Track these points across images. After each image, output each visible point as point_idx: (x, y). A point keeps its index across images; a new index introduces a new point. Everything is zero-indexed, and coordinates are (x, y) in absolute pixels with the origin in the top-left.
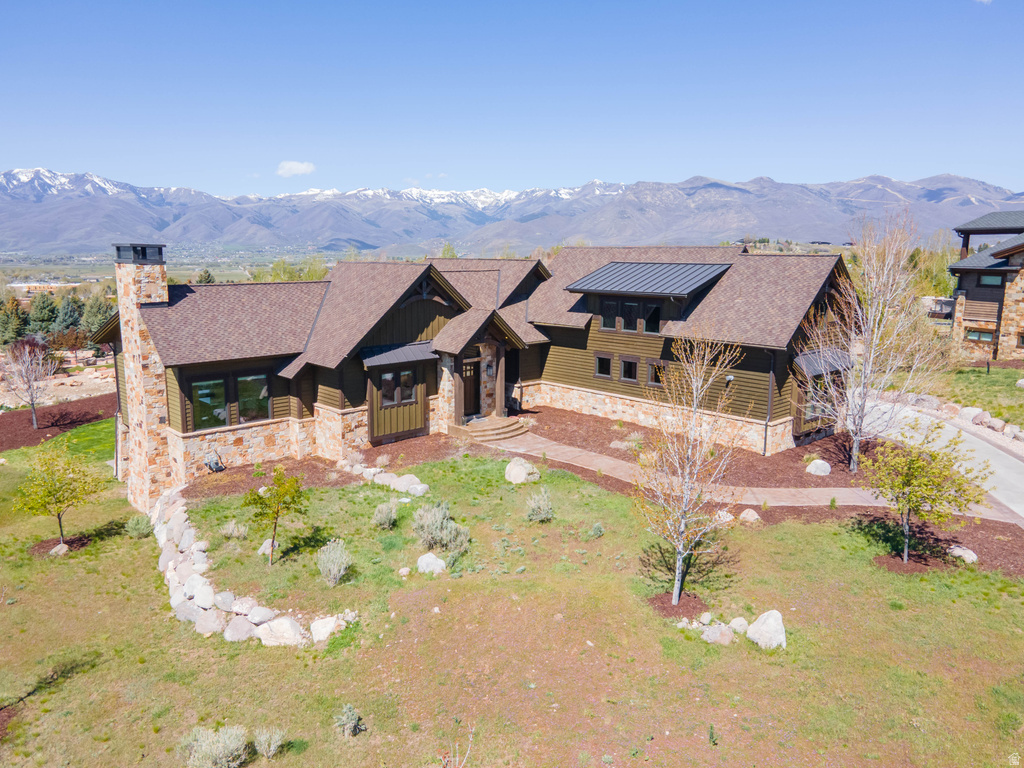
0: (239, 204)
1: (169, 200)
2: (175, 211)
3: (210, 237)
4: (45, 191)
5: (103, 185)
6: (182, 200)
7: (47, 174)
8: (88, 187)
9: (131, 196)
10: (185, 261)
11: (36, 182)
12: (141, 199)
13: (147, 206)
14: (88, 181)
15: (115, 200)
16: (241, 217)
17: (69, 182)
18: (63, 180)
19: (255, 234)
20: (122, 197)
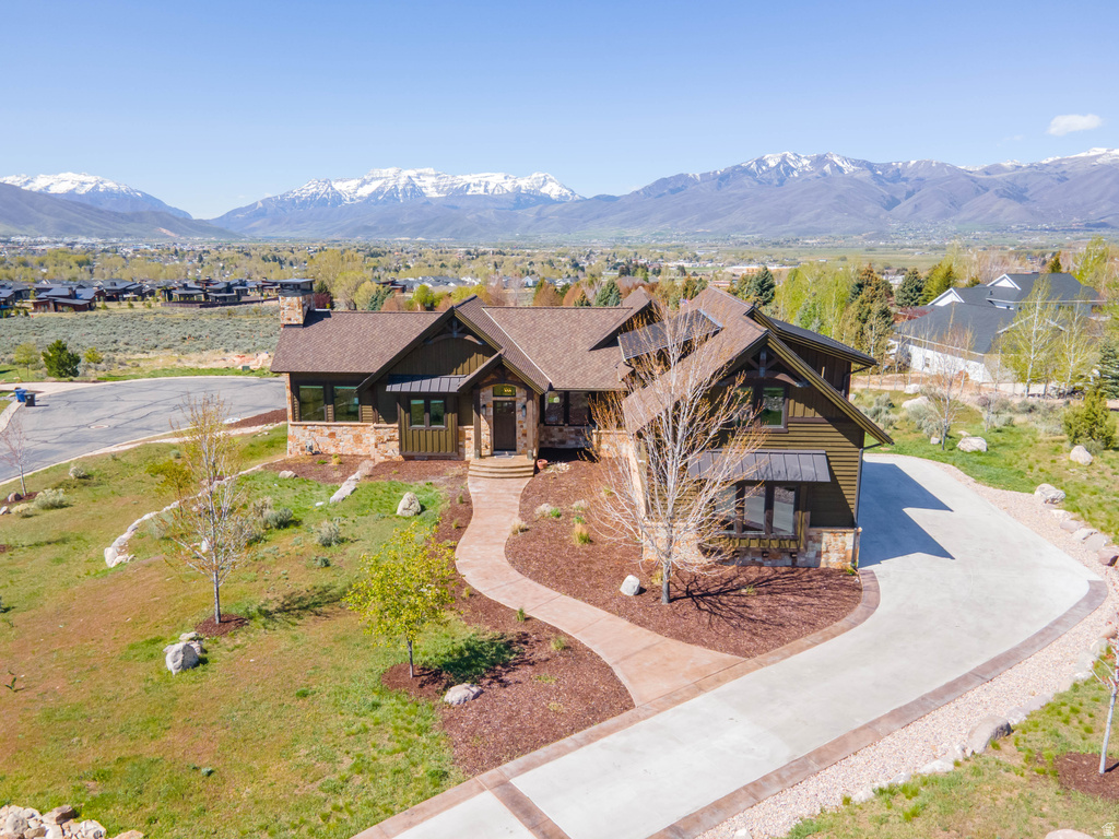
0: (988, 174)
1: (905, 176)
2: (909, 187)
3: (944, 215)
4: (788, 174)
5: (840, 164)
6: (920, 175)
7: (792, 157)
8: (827, 168)
9: (868, 173)
10: (908, 243)
11: (782, 167)
12: (875, 176)
13: (881, 184)
14: (827, 161)
15: (851, 179)
16: (987, 190)
17: (810, 164)
18: (806, 162)
19: (1001, 210)
20: (857, 176)
